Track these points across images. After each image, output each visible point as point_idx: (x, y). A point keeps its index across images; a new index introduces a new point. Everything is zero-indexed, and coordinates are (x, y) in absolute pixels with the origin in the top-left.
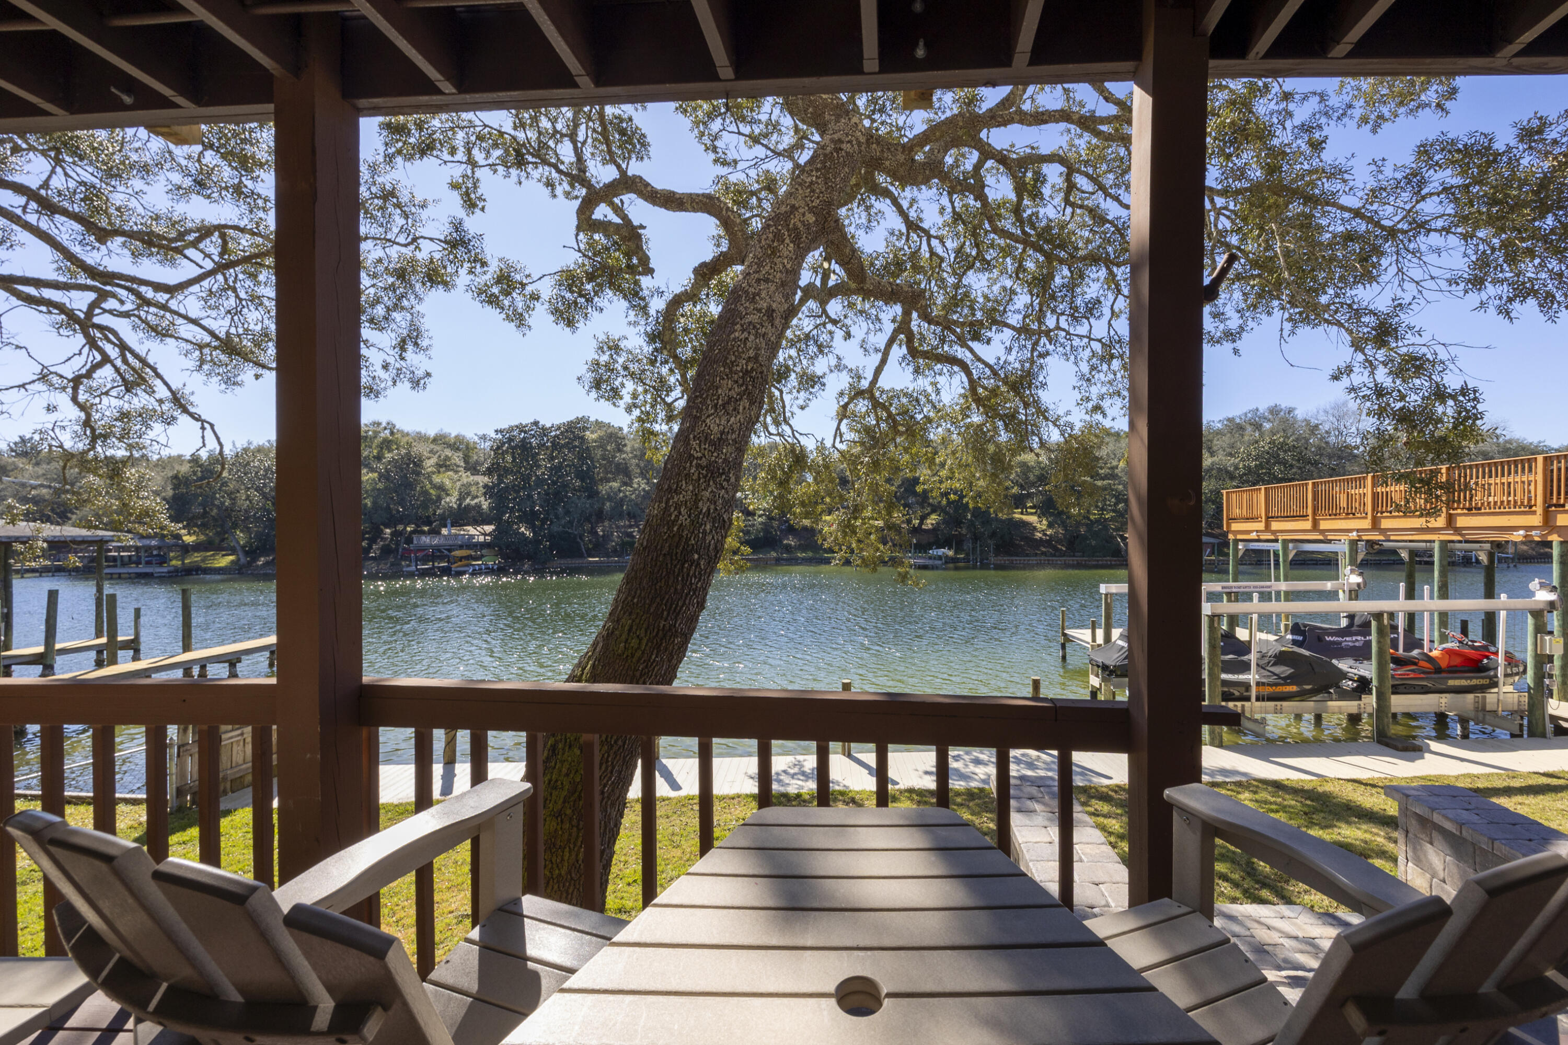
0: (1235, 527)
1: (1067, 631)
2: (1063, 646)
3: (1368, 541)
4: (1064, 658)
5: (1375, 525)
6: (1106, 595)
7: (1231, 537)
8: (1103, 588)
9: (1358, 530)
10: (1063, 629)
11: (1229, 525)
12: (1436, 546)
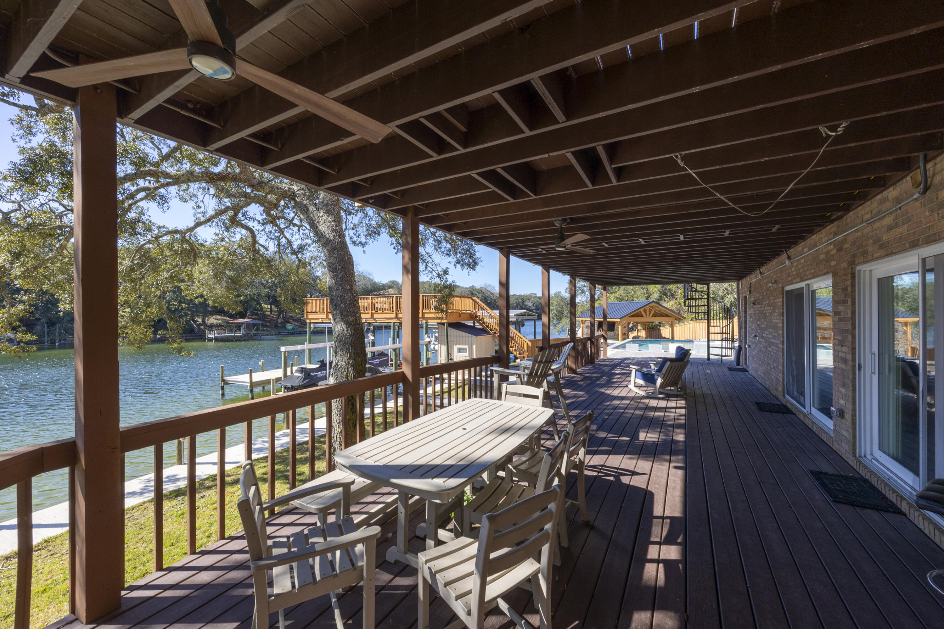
0: (310, 316)
1: (225, 378)
2: (223, 388)
3: (368, 323)
4: (223, 395)
5: (372, 317)
6: (285, 352)
7: (308, 321)
8: (283, 349)
9: (365, 318)
10: (222, 377)
11: (307, 316)
12: (392, 324)
